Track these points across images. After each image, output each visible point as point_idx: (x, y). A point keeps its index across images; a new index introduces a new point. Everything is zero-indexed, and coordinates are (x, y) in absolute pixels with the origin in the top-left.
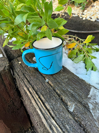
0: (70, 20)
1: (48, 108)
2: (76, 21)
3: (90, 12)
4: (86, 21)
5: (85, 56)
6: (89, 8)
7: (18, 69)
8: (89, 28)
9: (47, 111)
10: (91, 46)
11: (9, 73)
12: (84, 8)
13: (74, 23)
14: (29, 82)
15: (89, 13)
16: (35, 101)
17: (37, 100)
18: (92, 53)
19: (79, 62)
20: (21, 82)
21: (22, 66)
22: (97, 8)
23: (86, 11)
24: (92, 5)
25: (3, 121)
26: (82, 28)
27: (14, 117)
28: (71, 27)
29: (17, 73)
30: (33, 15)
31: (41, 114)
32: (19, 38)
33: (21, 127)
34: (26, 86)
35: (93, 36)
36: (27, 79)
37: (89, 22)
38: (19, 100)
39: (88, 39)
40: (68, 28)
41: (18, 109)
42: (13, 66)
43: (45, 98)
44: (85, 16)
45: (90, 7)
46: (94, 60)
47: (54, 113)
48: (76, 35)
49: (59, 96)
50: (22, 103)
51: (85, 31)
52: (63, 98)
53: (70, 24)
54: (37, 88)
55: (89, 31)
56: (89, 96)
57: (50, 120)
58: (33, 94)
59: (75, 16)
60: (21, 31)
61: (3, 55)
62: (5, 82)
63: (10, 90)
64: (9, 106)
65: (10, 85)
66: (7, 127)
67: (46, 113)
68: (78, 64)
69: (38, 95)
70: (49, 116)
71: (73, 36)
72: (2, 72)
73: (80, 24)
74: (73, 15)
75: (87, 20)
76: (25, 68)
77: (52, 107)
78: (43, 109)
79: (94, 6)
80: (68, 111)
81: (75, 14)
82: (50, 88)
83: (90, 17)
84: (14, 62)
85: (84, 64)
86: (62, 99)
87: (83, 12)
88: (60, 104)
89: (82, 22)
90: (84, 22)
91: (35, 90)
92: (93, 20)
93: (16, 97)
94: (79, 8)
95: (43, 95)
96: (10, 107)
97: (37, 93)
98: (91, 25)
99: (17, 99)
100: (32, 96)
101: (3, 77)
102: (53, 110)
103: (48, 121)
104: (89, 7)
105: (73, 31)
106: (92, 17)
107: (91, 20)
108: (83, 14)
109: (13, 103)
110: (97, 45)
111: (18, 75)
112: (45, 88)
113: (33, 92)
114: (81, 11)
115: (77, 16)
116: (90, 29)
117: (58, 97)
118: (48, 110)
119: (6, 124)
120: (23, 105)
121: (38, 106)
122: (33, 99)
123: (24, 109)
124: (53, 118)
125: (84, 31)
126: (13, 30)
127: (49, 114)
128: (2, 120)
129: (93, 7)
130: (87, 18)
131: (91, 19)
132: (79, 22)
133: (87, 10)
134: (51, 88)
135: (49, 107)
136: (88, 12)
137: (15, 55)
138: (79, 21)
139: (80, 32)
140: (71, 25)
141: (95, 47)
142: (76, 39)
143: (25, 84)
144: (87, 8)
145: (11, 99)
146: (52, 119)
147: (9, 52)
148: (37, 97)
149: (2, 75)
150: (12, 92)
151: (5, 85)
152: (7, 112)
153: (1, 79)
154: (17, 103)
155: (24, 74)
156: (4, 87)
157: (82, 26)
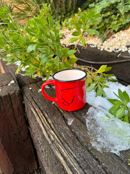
0: (88, 51)
1: (50, 122)
2: (93, 52)
3: (110, 43)
4: (103, 52)
5: (96, 85)
6: (109, 39)
7: (27, 94)
8: (106, 59)
9: (48, 125)
10: (108, 77)
11: (19, 97)
12: (104, 39)
13: (92, 54)
14: (36, 104)
15: (108, 44)
16: (39, 118)
17: (42, 116)
18: (106, 83)
19: (91, 91)
20: (29, 105)
21: (32, 91)
22: (117, 39)
23: (105, 42)
24: (113, 36)
25: (6, 152)
26: (100, 59)
27: (19, 149)
28: (89, 58)
29: (26, 97)
30: (42, 45)
31: (43, 127)
32: (31, 65)
33: (26, 166)
34: (33, 107)
35: (107, 67)
36: (35, 101)
37: (106, 53)
38: (27, 129)
39: (102, 68)
40: (86, 59)
41: (24, 141)
42: (24, 92)
43: (48, 115)
44: (104, 47)
45: (111, 38)
46: (105, 89)
47: (54, 126)
48: (92, 66)
49: (62, 114)
50: (29, 133)
51: (103, 62)
52: (65, 115)
53: (88, 55)
54: (43, 108)
55: (107, 62)
56: (87, 113)
57: (49, 131)
59: (93, 47)
60: (34, 59)
61: (15, 82)
62: (14, 106)
63: (18, 116)
64: (15, 134)
65: (18, 110)
66: (10, 162)
67: (47, 126)
68: (89, 93)
69: (43, 113)
70: (49, 128)
71: (89, 67)
72: (12, 95)
73: (97, 55)
74: (92, 46)
75: (105, 51)
76: (35, 93)
77: (53, 122)
78: (46, 123)
79: (115, 37)
80: (67, 125)
81: (93, 45)
82: (54, 108)
83: (108, 48)
84: (24, 88)
85: (95, 92)
86: (64, 117)
87: (103, 43)
88: (61, 119)
89: (99, 53)
90: (101, 53)
91: (40, 110)
92: (110, 51)
93: (23, 125)
94: (99, 39)
95: (47, 113)
96: (16, 136)
97: (42, 112)
98: (108, 56)
99: (24, 128)
100: (37, 114)
101: (12, 101)
102: (53, 124)
103: (48, 132)
104: (109, 38)
105: (91, 62)
106: (110, 48)
107: (108, 51)
108: (102, 45)
109: (20, 132)
110: (114, 76)
111: (27, 98)
112: (50, 108)
114: (101, 42)
115: (96, 46)
116: (108, 60)
117: (60, 115)
118: (50, 124)
119: (9, 157)
120: (30, 136)
121: (41, 121)
122: (38, 116)
123: (31, 142)
124: (53, 130)
125: (101, 62)
126: (26, 57)
127: (49, 127)
128: (5, 151)
129: (114, 38)
130: (105, 49)
131: (109, 49)
132: (97, 53)
133: (107, 41)
134: (56, 108)
135: (51, 121)
136: (108, 43)
137: (26, 83)
138: (96, 52)
139: (97, 63)
140: (89, 56)
141: (111, 78)
142: (92, 70)
143: (32, 105)
144: (108, 40)
145: (18, 126)
146: (51, 130)
147: (21, 80)
148: (42, 114)
149: (12, 99)
150: (19, 119)
151: (14, 109)
152: (12, 141)
153: (10, 102)
154: (24, 133)
155: (32, 98)
156: (12, 111)
157: (100, 56)
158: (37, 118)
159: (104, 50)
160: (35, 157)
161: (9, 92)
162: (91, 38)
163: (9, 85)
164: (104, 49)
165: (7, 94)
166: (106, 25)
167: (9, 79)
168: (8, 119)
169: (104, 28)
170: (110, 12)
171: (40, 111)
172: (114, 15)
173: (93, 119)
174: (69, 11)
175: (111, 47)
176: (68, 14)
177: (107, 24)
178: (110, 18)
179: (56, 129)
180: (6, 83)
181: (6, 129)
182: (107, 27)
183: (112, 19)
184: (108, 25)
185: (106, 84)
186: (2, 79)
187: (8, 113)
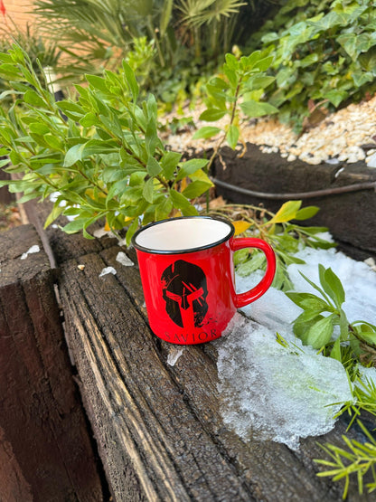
0: (254, 164)
1: (118, 358)
2: (268, 167)
3: (316, 140)
4: (296, 165)
6: (317, 129)
7: (71, 282)
8: (304, 185)
9: (112, 364)
12: (301, 129)
13: (265, 171)
14: (89, 307)
15: (311, 144)
17: (98, 342)
18: (297, 251)
19: (252, 275)
20: (71, 310)
21: (84, 274)
22: (340, 127)
23: (305, 136)
24: (327, 119)
25: (11, 448)
26: (287, 185)
27: (49, 441)
28: (257, 182)
29: (67, 290)
30: (108, 146)
31: (98, 371)
33: (70, 491)
34: (80, 317)
36: (86, 301)
40: (250, 185)
41: (62, 416)
42: (62, 277)
43: (116, 338)
44: (298, 152)
45: (321, 126)
47: (129, 368)
48: (261, 204)
51: (295, 192)
53: (255, 175)
54: (106, 319)
57: (113, 382)
58: (91, 333)
59: (269, 151)
60: (92, 185)
61: (42, 249)
62: (32, 315)
63: (44, 343)
64: (36, 396)
65: (46, 326)
66: (22, 477)
67: (109, 367)
69: (102, 334)
70: (114, 375)
71: (255, 208)
72: (28, 285)
73: (279, 173)
74: (265, 150)
75: (301, 161)
76: (91, 279)
77: (128, 356)
78: (106, 359)
79: (333, 123)
80: (165, 365)
81: (270, 147)
82: (137, 319)
83: (309, 154)
84: (66, 266)
87: (297, 140)
88: (150, 349)
89: (284, 168)
90: (291, 168)
91: (98, 325)
92: (316, 161)
93: (60, 370)
94: (289, 130)
95: (114, 334)
96: (40, 402)
97: (101, 330)
98: (309, 175)
99: (62, 379)
100: (88, 336)
101: (28, 300)
102: (127, 362)
103: (110, 383)
104: (317, 126)
105: (262, 195)
106: (316, 154)
107: (309, 160)
108: (294, 146)
109: (51, 390)
111: (68, 294)
112: (124, 319)
113: (93, 328)
114: (292, 137)
115: (276, 150)
116: (308, 186)
117: (150, 337)
118: (117, 363)
119: (20, 464)
121: (96, 356)
122: (88, 342)
124: (123, 378)
125: (290, 192)
127: (115, 369)
128: (10, 444)
129: (330, 126)
130: (300, 157)
131: (311, 157)
132: (278, 167)
133: (310, 134)
134: (140, 319)
135: (121, 355)
136: (311, 140)
137: (74, 252)
138: (276, 165)
140: (257, 178)
142: (262, 215)
143: (78, 312)
144: (312, 130)
145: (44, 374)
146: (119, 379)
147: (63, 245)
148: (99, 336)
149: (28, 294)
150: (49, 351)
151: (32, 324)
152: (28, 415)
153: (22, 303)
154: (62, 392)
155: (82, 292)
156: (28, 330)
157: (287, 177)
158: (85, 346)
159: (297, 159)
160: (94, 466)
161: (20, 275)
162: (268, 127)
163: (24, 256)
164: (297, 157)
165: (13, 282)
166: (308, 90)
167: (28, 241)
168: (17, 352)
169: (303, 99)
170: (319, 55)
171: (96, 328)
172: (329, 63)
173: (238, 349)
174: (211, 55)
175: (319, 149)
176: (210, 64)
177: (311, 87)
178: (320, 70)
179: (132, 376)
180: (17, 253)
181: (12, 381)
182: (310, 95)
183: (325, 73)
184: (314, 90)
185: (298, 253)
186: (8, 243)
187: (17, 334)
